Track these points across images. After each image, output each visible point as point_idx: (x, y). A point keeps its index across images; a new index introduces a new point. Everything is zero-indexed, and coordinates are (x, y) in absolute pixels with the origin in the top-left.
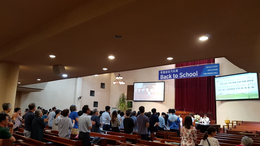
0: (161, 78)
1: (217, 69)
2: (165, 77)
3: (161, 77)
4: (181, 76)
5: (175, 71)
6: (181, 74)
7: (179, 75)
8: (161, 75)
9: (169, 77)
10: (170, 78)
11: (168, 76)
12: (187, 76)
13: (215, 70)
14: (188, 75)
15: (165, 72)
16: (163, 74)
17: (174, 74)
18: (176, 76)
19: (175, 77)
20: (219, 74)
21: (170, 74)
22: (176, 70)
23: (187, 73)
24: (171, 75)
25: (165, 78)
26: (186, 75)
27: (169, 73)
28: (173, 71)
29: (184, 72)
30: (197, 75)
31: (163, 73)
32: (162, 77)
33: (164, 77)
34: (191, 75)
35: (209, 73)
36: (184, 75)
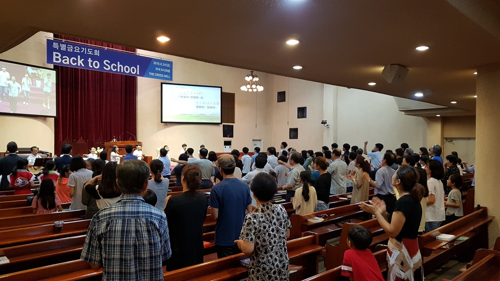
0: (54, 59)
1: (169, 71)
2: (68, 59)
3: (55, 57)
4: (107, 67)
5: (94, 53)
6: (107, 63)
7: (102, 65)
8: (54, 53)
9: (77, 62)
10: (79, 65)
11: (74, 60)
12: (119, 71)
13: (167, 71)
14: (120, 67)
15: (67, 49)
16: (59, 50)
17: (90, 59)
18: (96, 65)
19: (92, 65)
20: (171, 79)
21: (79, 56)
22: (96, 51)
23: (119, 63)
24: (83, 60)
25: (66, 61)
26: (117, 68)
27: (78, 54)
28: (87, 52)
29: (113, 61)
30: (138, 74)
31: (60, 48)
32: (59, 57)
33: (62, 59)
34: (127, 70)
35: (158, 75)
36: (114, 67)
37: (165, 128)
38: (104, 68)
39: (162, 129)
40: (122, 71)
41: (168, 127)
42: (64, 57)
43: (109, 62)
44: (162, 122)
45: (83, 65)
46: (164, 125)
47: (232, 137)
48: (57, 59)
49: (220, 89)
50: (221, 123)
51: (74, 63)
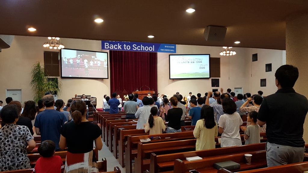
0: (105, 47)
1: (174, 47)
2: (113, 46)
4: (135, 48)
7: (132, 47)
8: (105, 43)
10: (119, 49)
11: (116, 46)
12: (142, 50)
13: (172, 47)
14: (143, 48)
16: (108, 42)
17: (125, 45)
18: (128, 48)
19: (126, 48)
20: (175, 52)
21: (119, 44)
23: (142, 45)
24: (121, 46)
25: (111, 47)
26: (140, 48)
29: (138, 44)
30: (154, 50)
32: (108, 46)
33: (110, 46)
34: (147, 49)
35: (166, 50)
36: (139, 48)
37: (173, 82)
38: (133, 49)
39: (171, 83)
40: (144, 50)
41: (175, 82)
42: (110, 45)
43: (136, 45)
44: (170, 79)
45: (121, 49)
46: (172, 81)
47: (219, 86)
48: (107, 47)
49: (209, 55)
50: (210, 78)
51: (116, 48)
